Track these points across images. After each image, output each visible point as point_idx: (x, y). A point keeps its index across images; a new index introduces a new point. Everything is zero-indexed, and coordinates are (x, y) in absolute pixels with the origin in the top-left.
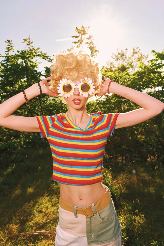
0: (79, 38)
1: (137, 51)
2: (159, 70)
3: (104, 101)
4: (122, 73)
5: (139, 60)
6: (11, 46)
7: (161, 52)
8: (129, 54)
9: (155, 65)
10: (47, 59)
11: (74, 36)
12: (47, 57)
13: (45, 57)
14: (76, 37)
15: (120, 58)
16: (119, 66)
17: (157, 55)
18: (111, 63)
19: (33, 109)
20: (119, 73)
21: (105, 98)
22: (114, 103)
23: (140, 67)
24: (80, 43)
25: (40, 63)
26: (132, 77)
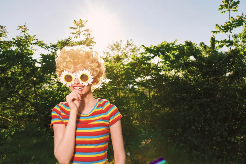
0: (77, 30)
1: (131, 43)
2: (148, 62)
3: (101, 89)
4: (117, 63)
5: (133, 51)
6: (5, 32)
7: (149, 47)
8: (123, 45)
9: (145, 57)
10: (43, 47)
11: (72, 27)
12: (43, 44)
13: (41, 44)
14: (75, 28)
15: (115, 49)
16: (115, 55)
17: (146, 49)
18: (107, 53)
19: (26, 97)
20: (115, 62)
21: (102, 85)
22: (110, 91)
23: (133, 58)
24: (78, 34)
25: (35, 50)
26: (126, 67)
